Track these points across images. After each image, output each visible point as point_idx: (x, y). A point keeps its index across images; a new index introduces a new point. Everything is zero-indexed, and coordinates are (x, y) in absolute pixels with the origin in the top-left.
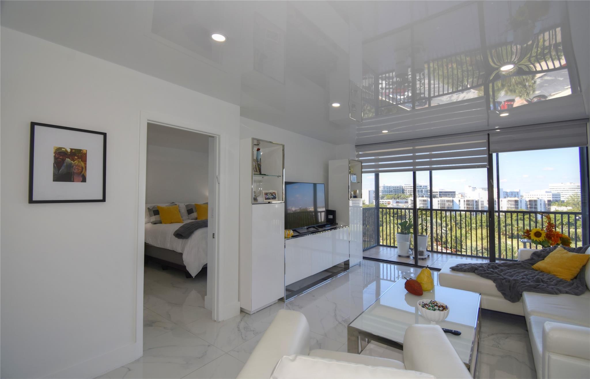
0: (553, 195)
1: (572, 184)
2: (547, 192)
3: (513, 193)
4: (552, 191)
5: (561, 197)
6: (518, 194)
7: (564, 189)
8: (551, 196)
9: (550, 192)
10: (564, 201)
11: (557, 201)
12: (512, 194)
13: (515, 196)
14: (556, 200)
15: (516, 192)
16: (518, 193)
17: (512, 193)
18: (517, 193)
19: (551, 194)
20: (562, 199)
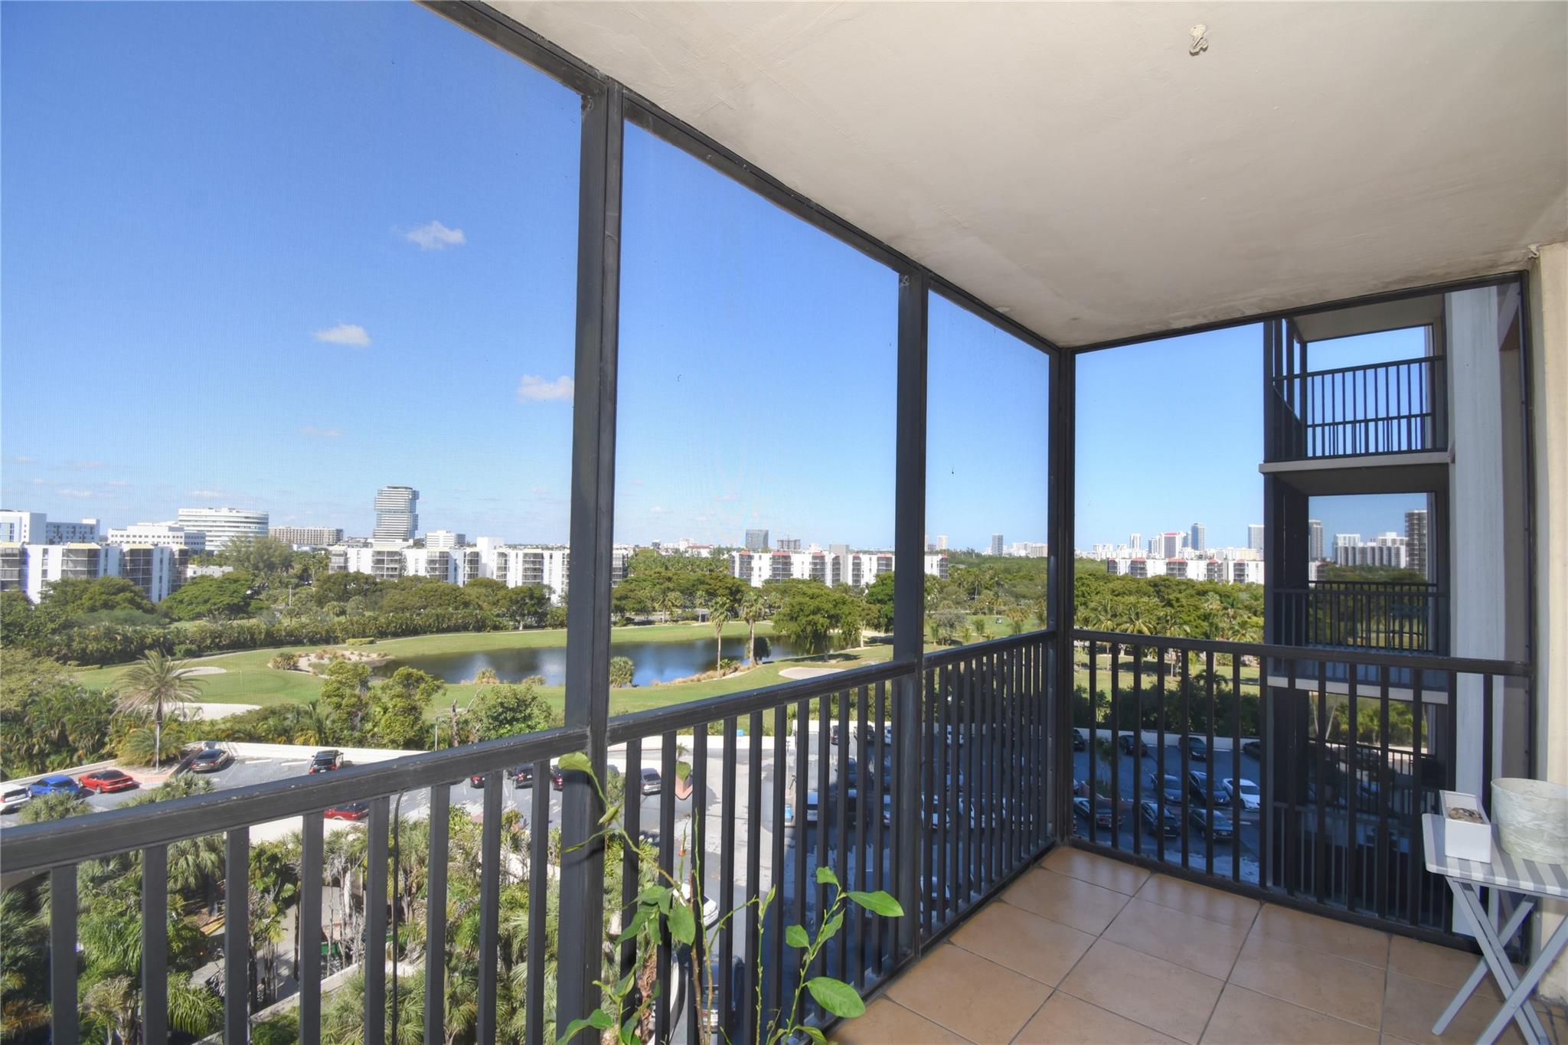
0: (187, 536)
1: (234, 513)
2: (171, 529)
3: (78, 530)
4: (186, 528)
5: (207, 543)
6: (91, 533)
7: (214, 524)
8: (182, 540)
9: (180, 529)
10: (213, 551)
11: (196, 552)
12: (74, 532)
13: (84, 538)
14: (195, 550)
15: (86, 526)
16: (92, 529)
17: (74, 527)
18: (88, 530)
19: (182, 534)
20: (207, 548)
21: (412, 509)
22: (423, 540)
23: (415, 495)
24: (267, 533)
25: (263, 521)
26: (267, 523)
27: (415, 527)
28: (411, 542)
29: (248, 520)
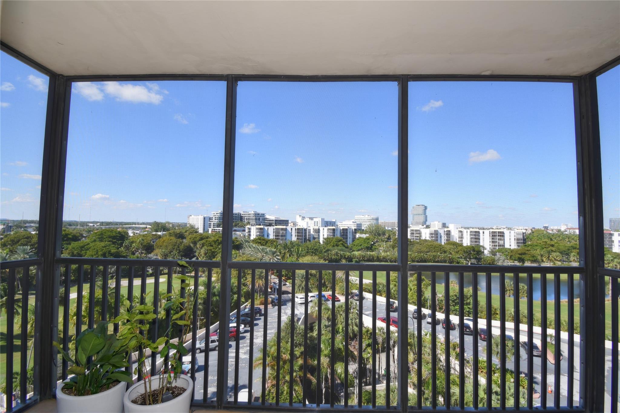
1: (369, 217)
2: (353, 222)
4: (357, 222)
7: (364, 220)
8: (356, 226)
9: (355, 222)
11: (359, 230)
16: (334, 222)
19: (356, 224)
20: (363, 228)
21: (425, 213)
22: (429, 225)
23: (426, 208)
24: (378, 223)
25: (377, 219)
26: (378, 220)
27: (426, 220)
28: (425, 226)
29: (373, 219)
